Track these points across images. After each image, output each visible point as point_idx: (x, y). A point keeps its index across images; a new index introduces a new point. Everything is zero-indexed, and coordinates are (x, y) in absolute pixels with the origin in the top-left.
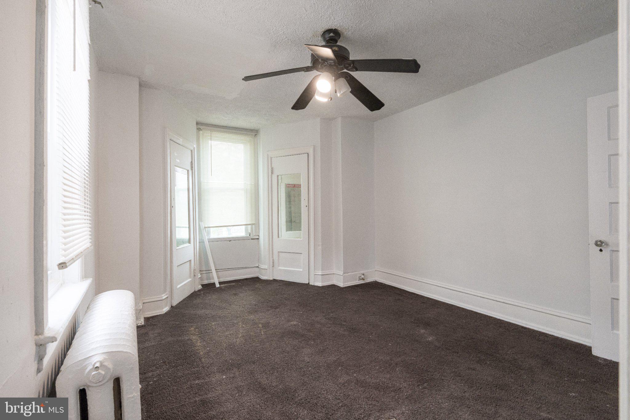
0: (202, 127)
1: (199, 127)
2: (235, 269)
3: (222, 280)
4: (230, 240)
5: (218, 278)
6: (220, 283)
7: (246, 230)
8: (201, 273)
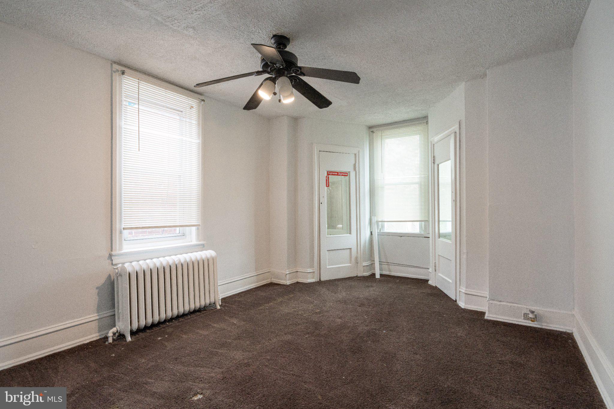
0: (374, 130)
1: (372, 130)
2: (402, 265)
3: (385, 273)
4: (401, 235)
5: (380, 270)
6: (381, 275)
7: (421, 227)
8: (380, 263)
